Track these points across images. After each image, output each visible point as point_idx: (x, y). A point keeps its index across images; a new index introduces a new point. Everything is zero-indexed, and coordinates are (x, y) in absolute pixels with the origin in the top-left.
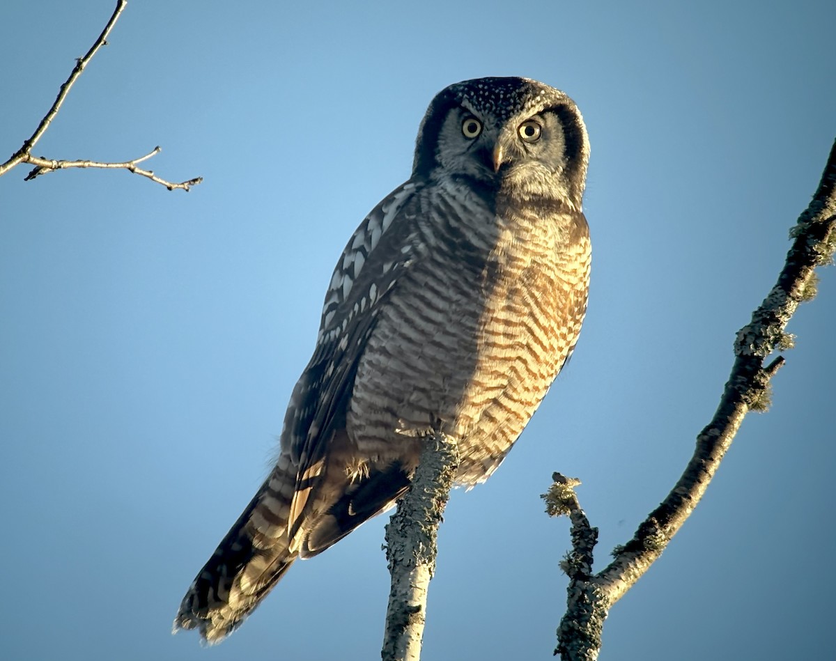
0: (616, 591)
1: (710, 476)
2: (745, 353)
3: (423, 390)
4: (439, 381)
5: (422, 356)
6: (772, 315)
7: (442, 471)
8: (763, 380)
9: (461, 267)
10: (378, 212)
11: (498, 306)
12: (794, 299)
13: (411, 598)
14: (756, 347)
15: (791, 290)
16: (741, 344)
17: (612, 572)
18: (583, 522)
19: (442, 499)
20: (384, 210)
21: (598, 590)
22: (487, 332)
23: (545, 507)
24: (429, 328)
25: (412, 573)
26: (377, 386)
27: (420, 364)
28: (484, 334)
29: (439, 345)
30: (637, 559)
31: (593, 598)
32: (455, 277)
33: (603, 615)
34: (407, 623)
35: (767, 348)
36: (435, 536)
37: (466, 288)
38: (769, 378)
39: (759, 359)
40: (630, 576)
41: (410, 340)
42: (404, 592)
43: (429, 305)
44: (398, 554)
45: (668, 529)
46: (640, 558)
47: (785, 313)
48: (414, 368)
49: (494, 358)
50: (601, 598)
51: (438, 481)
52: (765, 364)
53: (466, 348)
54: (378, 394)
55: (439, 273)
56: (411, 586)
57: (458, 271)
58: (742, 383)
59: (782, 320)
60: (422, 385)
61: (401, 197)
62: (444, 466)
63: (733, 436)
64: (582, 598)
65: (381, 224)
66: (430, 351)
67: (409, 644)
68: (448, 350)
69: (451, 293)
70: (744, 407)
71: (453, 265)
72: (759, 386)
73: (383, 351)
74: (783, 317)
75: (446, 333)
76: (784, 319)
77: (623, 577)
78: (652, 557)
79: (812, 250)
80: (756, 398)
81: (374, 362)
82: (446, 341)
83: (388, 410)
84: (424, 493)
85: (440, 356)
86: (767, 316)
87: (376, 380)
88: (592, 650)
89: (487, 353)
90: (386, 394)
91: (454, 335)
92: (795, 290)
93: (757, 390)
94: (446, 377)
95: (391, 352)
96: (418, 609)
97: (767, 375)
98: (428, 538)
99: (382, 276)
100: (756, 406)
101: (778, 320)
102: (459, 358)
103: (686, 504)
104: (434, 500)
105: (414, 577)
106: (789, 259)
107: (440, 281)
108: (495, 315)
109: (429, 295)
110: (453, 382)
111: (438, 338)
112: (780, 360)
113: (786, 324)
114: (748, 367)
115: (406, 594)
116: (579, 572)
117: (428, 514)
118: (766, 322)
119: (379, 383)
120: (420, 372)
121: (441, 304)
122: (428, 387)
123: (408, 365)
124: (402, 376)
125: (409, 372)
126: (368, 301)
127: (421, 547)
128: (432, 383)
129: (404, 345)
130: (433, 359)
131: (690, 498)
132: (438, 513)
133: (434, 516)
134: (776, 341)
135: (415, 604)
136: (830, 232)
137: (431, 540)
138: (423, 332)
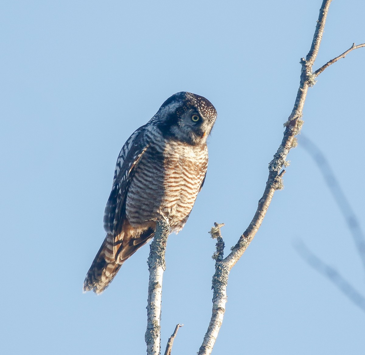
0: (231, 263)
1: (263, 216)
2: (271, 171)
3: (147, 205)
4: (152, 201)
5: (146, 193)
6: (279, 155)
7: (163, 232)
8: (278, 179)
9: (156, 161)
10: (127, 143)
11: (170, 173)
12: (287, 149)
13: (155, 279)
14: (275, 168)
15: (285, 146)
16: (270, 167)
17: (229, 257)
18: (220, 240)
19: (164, 242)
20: (129, 142)
21: (224, 264)
22: (168, 182)
23: (211, 236)
24: (147, 183)
25: (155, 270)
26: (131, 204)
27: (145, 196)
28: (167, 183)
29: (151, 189)
30: (238, 251)
31: (222, 267)
32: (154, 165)
33: (227, 273)
34: (154, 288)
35: (279, 168)
36: (163, 256)
37: (159, 168)
38: (280, 178)
39: (277, 172)
40: (236, 257)
41: (141, 188)
42: (153, 278)
43: (146, 175)
44: (151, 264)
45: (249, 238)
46: (239, 250)
47: (284, 154)
48: (143, 198)
49: (172, 191)
50: (225, 267)
51: (161, 236)
52: (279, 173)
53: (161, 189)
54: (132, 207)
55: (149, 165)
56: (155, 275)
57: (155, 163)
58: (271, 181)
59: (283, 157)
60: (146, 203)
61: (133, 136)
62: (163, 231)
63: (270, 201)
64: (218, 268)
65: (128, 147)
66: (148, 191)
67: (155, 296)
68: (154, 190)
69: (154, 171)
70: (273, 190)
71: (153, 161)
72: (276, 182)
73: (132, 192)
74: (283, 155)
75: (153, 184)
76: (284, 156)
77: (233, 257)
78: (244, 249)
79: (291, 130)
80: (277, 186)
81: (130, 196)
82: (153, 187)
83: (136, 212)
84: (157, 241)
85: (152, 192)
86: (278, 156)
87: (131, 203)
88: (223, 286)
89: (169, 189)
90: (135, 207)
91: (156, 185)
92: (287, 145)
93: (276, 183)
94: (155, 199)
95: (135, 192)
96: (157, 283)
97: (279, 177)
98: (160, 257)
99: (129, 168)
100: (278, 188)
101: (282, 157)
102: (158, 192)
103: (254, 228)
104: (161, 243)
105: (156, 272)
106: (285, 135)
107: (149, 167)
108: (170, 176)
109: (146, 172)
110: (157, 200)
111: (151, 186)
112: (284, 171)
113: (285, 158)
114: (273, 175)
115: (154, 278)
116: (218, 259)
117: (159, 249)
118: (277, 158)
119: (132, 203)
120: (145, 198)
121: (150, 174)
122: (148, 203)
123: (141, 197)
124: (139, 201)
125: (141, 199)
126: (126, 177)
127: (157, 261)
128: (150, 202)
129: (139, 190)
130: (150, 194)
131: (256, 225)
132: (163, 248)
133: (161, 249)
134: (282, 165)
135: (156, 281)
136: (297, 123)
137: (161, 258)
138: (145, 185)
